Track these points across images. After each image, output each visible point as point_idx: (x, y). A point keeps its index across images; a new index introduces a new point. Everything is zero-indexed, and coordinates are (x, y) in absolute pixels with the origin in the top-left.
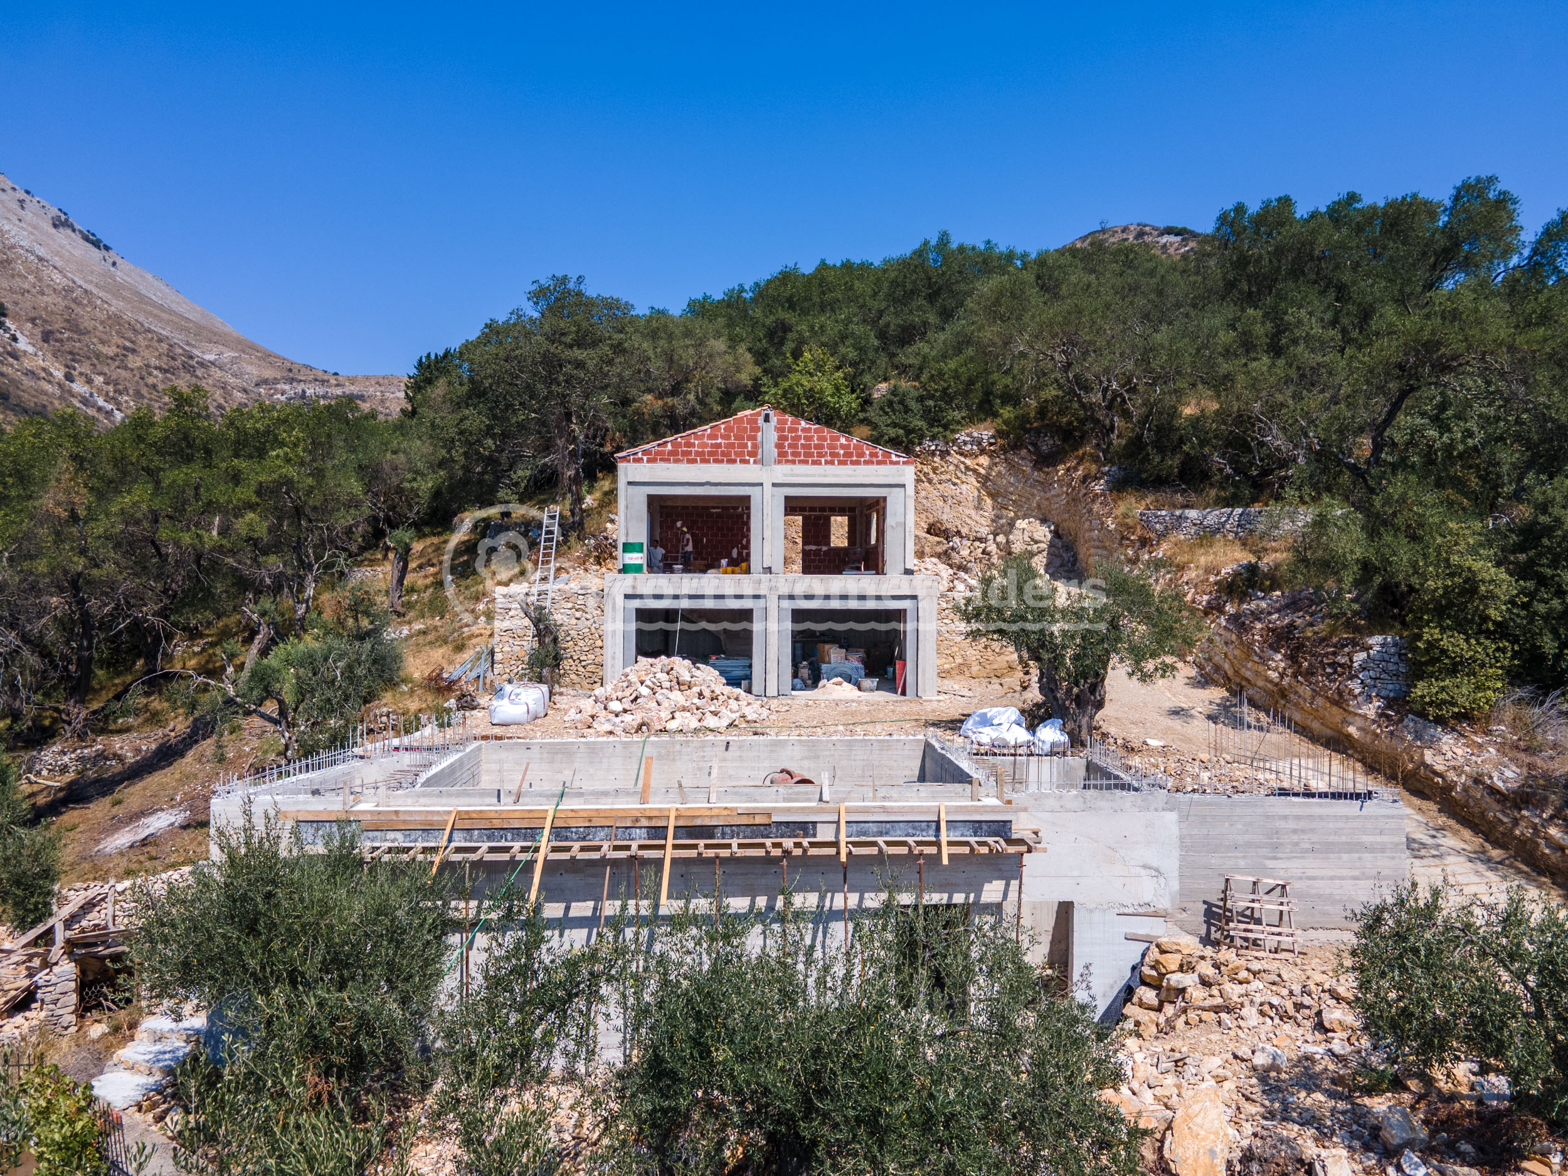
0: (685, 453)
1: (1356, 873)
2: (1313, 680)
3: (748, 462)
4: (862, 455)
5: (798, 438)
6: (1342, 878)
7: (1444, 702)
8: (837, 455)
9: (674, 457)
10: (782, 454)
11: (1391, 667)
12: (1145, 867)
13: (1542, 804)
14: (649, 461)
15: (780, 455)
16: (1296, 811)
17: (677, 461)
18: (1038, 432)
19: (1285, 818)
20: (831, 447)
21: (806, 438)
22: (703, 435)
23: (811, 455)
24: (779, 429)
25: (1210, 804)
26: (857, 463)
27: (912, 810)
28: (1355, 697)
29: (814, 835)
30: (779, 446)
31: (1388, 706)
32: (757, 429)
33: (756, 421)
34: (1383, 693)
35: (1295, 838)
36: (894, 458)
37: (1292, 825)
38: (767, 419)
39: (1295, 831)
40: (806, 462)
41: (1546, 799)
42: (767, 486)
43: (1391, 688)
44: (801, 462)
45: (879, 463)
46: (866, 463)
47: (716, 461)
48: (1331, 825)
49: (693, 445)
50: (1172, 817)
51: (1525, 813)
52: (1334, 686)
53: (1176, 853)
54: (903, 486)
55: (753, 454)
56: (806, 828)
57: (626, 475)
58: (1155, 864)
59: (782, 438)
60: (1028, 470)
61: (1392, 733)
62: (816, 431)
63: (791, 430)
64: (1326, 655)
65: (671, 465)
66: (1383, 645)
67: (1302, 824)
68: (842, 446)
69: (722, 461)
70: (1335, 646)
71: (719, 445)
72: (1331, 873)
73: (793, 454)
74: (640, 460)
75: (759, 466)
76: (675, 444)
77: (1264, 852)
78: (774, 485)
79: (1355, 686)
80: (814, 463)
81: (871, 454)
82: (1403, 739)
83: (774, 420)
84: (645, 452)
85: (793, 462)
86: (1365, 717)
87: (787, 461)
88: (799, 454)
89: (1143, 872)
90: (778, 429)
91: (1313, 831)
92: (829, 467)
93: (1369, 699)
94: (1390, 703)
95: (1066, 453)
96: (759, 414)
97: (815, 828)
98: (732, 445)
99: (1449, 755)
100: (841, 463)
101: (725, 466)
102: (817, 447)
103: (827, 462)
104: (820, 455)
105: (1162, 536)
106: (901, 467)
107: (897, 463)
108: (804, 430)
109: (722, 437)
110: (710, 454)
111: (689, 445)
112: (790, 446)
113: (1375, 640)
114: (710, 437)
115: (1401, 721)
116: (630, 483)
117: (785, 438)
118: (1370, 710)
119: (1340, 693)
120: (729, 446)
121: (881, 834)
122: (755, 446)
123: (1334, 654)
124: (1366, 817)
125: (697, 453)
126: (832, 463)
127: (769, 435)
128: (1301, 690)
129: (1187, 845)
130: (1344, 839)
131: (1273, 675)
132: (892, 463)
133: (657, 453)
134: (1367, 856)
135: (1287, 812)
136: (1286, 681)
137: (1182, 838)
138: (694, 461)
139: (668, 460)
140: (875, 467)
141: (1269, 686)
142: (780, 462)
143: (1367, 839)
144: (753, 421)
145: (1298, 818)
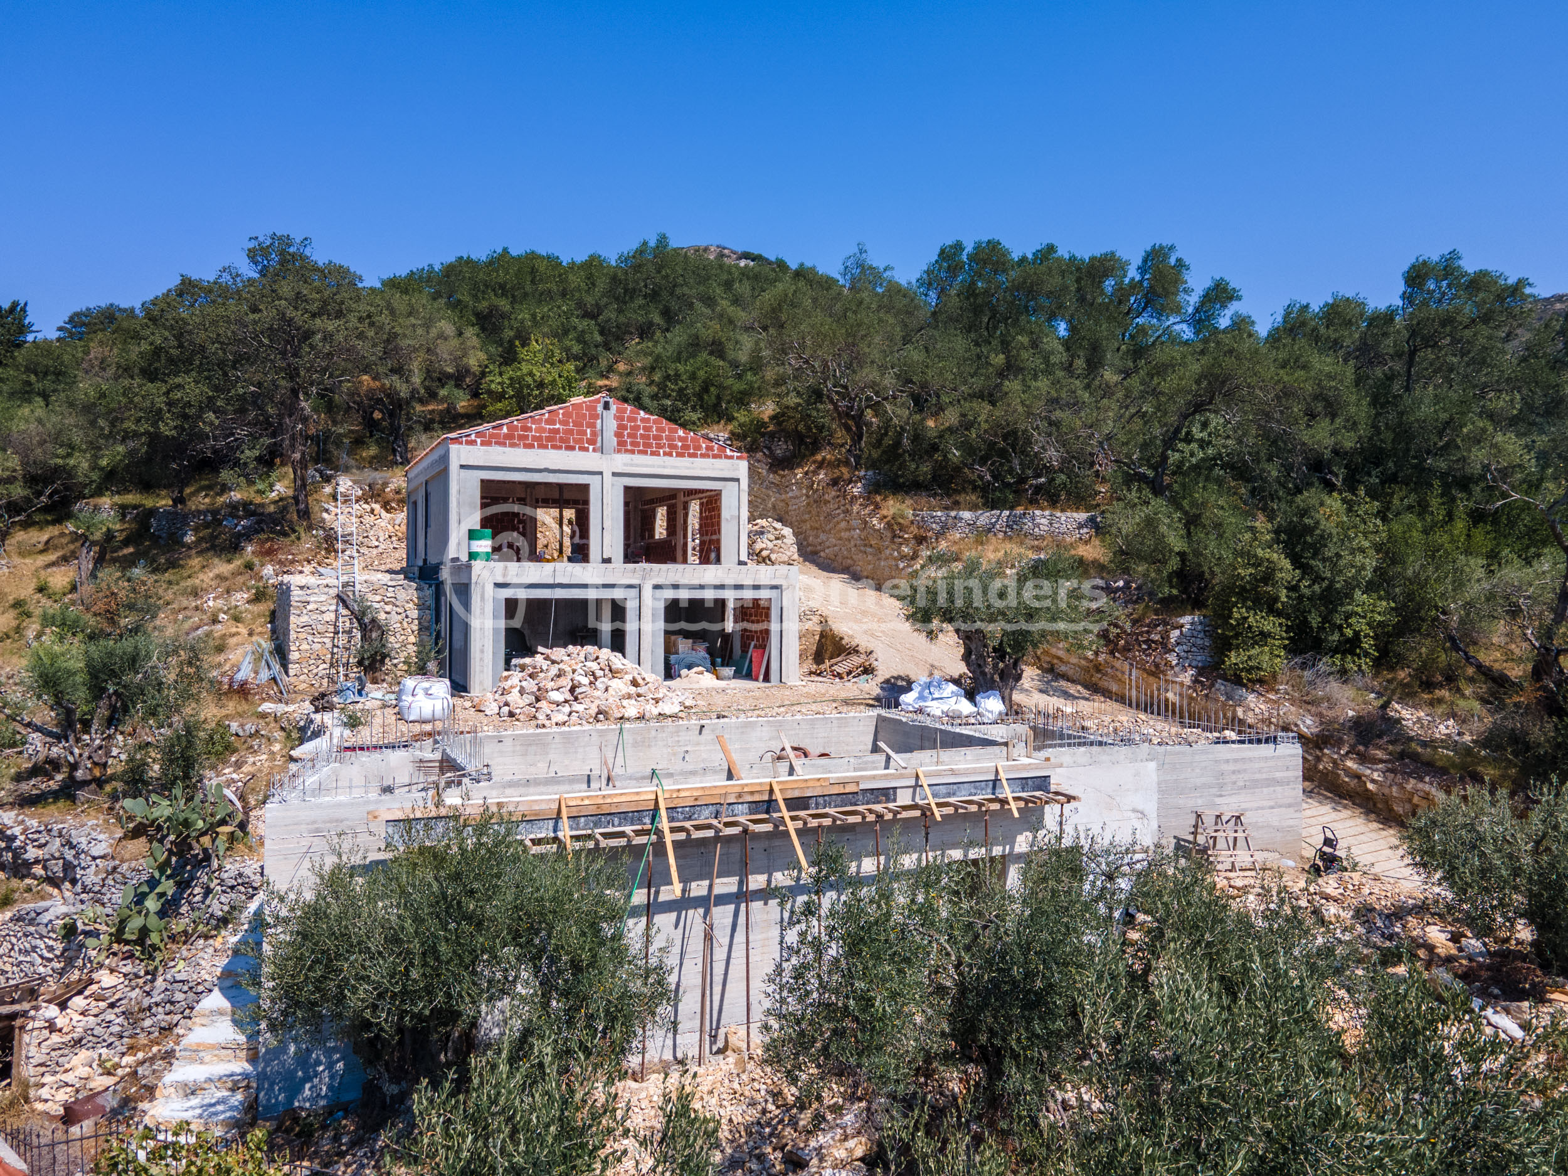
0: (521, 438)
1: (1272, 803)
2: (1130, 655)
3: (587, 450)
4: (699, 448)
5: (637, 428)
6: (1262, 808)
7: (1252, 668)
8: (675, 447)
9: (509, 440)
10: (621, 444)
11: (1199, 642)
12: (1134, 811)
13: (1339, 743)
14: (483, 444)
15: (619, 444)
16: (1235, 756)
17: (513, 445)
18: (772, 435)
19: (1228, 761)
20: (669, 438)
21: (645, 428)
22: (540, 419)
23: (649, 445)
24: (619, 418)
25: (1178, 753)
26: (694, 455)
27: (974, 771)
28: (1172, 667)
29: (895, 800)
30: (618, 435)
31: (1200, 674)
32: (596, 417)
33: (595, 408)
34: (1194, 663)
35: (1234, 777)
36: (729, 452)
37: (1231, 767)
38: (606, 406)
39: (1234, 772)
40: (645, 453)
41: (1341, 739)
42: (607, 476)
43: (1200, 658)
44: (640, 452)
45: (715, 457)
46: (703, 456)
47: (554, 447)
48: (1257, 765)
49: (530, 429)
50: (1152, 765)
51: (1326, 751)
52: (1151, 659)
53: (1156, 797)
54: (738, 480)
55: (592, 442)
56: (887, 794)
57: (459, 457)
58: (1140, 808)
59: (621, 427)
60: (764, 472)
61: (1206, 696)
62: (655, 422)
63: (630, 419)
64: (1141, 634)
65: (508, 449)
66: (1192, 624)
67: (1238, 766)
68: (680, 439)
69: (560, 448)
70: (1148, 626)
71: (557, 431)
72: (1256, 805)
73: (632, 444)
74: (473, 443)
75: (598, 454)
76: (510, 426)
77: (1214, 791)
78: (614, 474)
79: (1173, 659)
80: (653, 454)
81: (708, 448)
82: (1217, 700)
83: (614, 408)
84: (478, 434)
85: (633, 452)
86: (1182, 684)
87: (627, 451)
88: (638, 444)
89: (1133, 815)
90: (617, 418)
91: (1245, 770)
92: (667, 458)
93: (1184, 669)
94: (1201, 671)
95: (804, 456)
96: (598, 401)
97: (895, 794)
98: (571, 432)
99: (1257, 710)
100: (679, 455)
101: (563, 452)
102: (656, 438)
103: (665, 454)
104: (659, 446)
105: (939, 535)
106: (735, 461)
107: (731, 457)
108: (643, 420)
109: (561, 423)
110: (549, 439)
111: (526, 429)
112: (629, 435)
113: (1186, 620)
114: (548, 422)
115: (1212, 685)
116: (462, 467)
117: (624, 427)
118: (1187, 677)
119: (1157, 666)
120: (567, 432)
121: (949, 795)
122: (594, 434)
123: (1148, 632)
124: (1279, 757)
125: (534, 438)
126: (670, 454)
127: (609, 423)
128: (1118, 664)
129: (1165, 790)
130: (1264, 776)
131: (1090, 654)
132: (727, 457)
133: (492, 436)
134: (1279, 789)
135: (1229, 756)
136: (1102, 658)
137: (1159, 784)
138: (531, 446)
139: (504, 444)
140: (711, 460)
141: (1083, 662)
142: (619, 451)
143: (1278, 775)
144: (592, 408)
145: (1236, 761)
